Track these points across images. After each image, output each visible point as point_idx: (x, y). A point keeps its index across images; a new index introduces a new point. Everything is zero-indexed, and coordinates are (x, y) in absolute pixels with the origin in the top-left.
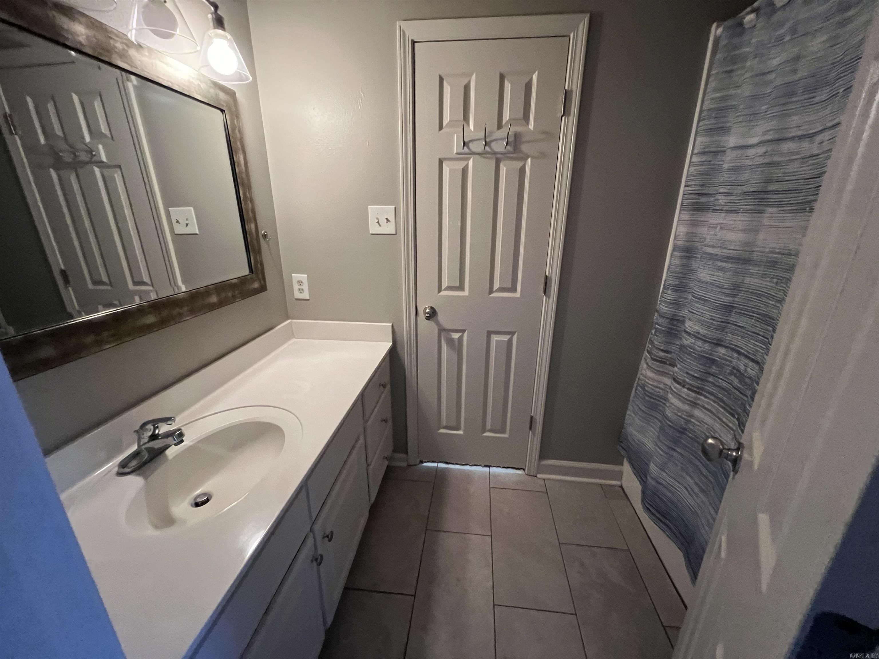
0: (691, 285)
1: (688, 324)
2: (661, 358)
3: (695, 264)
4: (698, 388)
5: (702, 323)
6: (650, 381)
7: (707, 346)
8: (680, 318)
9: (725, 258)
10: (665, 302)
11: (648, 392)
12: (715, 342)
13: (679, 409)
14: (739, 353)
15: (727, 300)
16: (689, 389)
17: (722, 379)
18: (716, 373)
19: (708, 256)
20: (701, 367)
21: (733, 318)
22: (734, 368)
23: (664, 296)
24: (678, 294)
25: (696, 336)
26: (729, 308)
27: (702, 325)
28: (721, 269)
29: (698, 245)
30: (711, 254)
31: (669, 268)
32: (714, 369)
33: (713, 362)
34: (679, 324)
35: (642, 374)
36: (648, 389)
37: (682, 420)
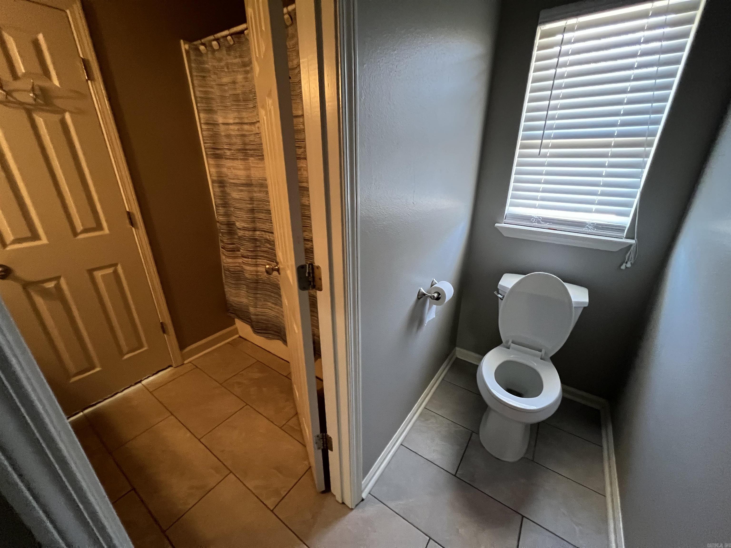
0: (230, 202)
1: (237, 224)
2: (231, 249)
3: (228, 190)
4: (255, 256)
5: (244, 221)
6: (230, 264)
7: (251, 233)
8: (233, 223)
9: (241, 184)
10: (220, 215)
11: (232, 271)
12: (253, 229)
13: (251, 271)
14: (265, 231)
15: (250, 206)
16: (251, 258)
17: (263, 247)
18: (260, 245)
19: (233, 185)
20: (252, 244)
21: (257, 215)
22: (265, 239)
23: (218, 212)
24: (225, 209)
25: (244, 229)
26: (252, 211)
27: (244, 222)
28: (241, 191)
29: (225, 179)
30: (234, 183)
31: (214, 195)
32: (258, 243)
33: (256, 240)
34: (232, 226)
35: (224, 263)
36: (231, 270)
37: (254, 276)
